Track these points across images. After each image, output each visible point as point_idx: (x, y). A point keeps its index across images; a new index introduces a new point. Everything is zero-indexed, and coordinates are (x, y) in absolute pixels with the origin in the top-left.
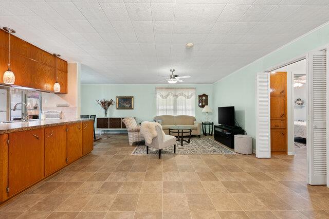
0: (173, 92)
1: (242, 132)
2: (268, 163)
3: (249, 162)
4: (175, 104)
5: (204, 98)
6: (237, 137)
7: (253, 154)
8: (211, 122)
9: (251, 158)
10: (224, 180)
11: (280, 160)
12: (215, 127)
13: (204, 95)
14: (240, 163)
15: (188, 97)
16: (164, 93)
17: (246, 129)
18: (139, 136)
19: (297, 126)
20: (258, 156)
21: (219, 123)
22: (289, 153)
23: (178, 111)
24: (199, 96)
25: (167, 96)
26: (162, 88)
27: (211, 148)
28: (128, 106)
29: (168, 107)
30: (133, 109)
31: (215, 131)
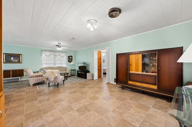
0: (53, 53)
1: (89, 72)
2: (97, 81)
3: (93, 81)
4: (55, 60)
5: (71, 58)
6: (88, 74)
7: (93, 79)
8: (74, 69)
9: (92, 80)
10: (88, 87)
11: (100, 80)
12: (78, 71)
13: (71, 56)
14: (90, 82)
15: (63, 57)
16: (48, 53)
17: (90, 71)
18: (38, 79)
19: (103, 69)
20: (94, 79)
21: (79, 69)
22: (102, 77)
23: (56, 65)
24: (68, 57)
25: (50, 55)
26: (46, 51)
27: (78, 80)
28: (16, 61)
29: (50, 62)
30: (21, 63)
31: (78, 73)
